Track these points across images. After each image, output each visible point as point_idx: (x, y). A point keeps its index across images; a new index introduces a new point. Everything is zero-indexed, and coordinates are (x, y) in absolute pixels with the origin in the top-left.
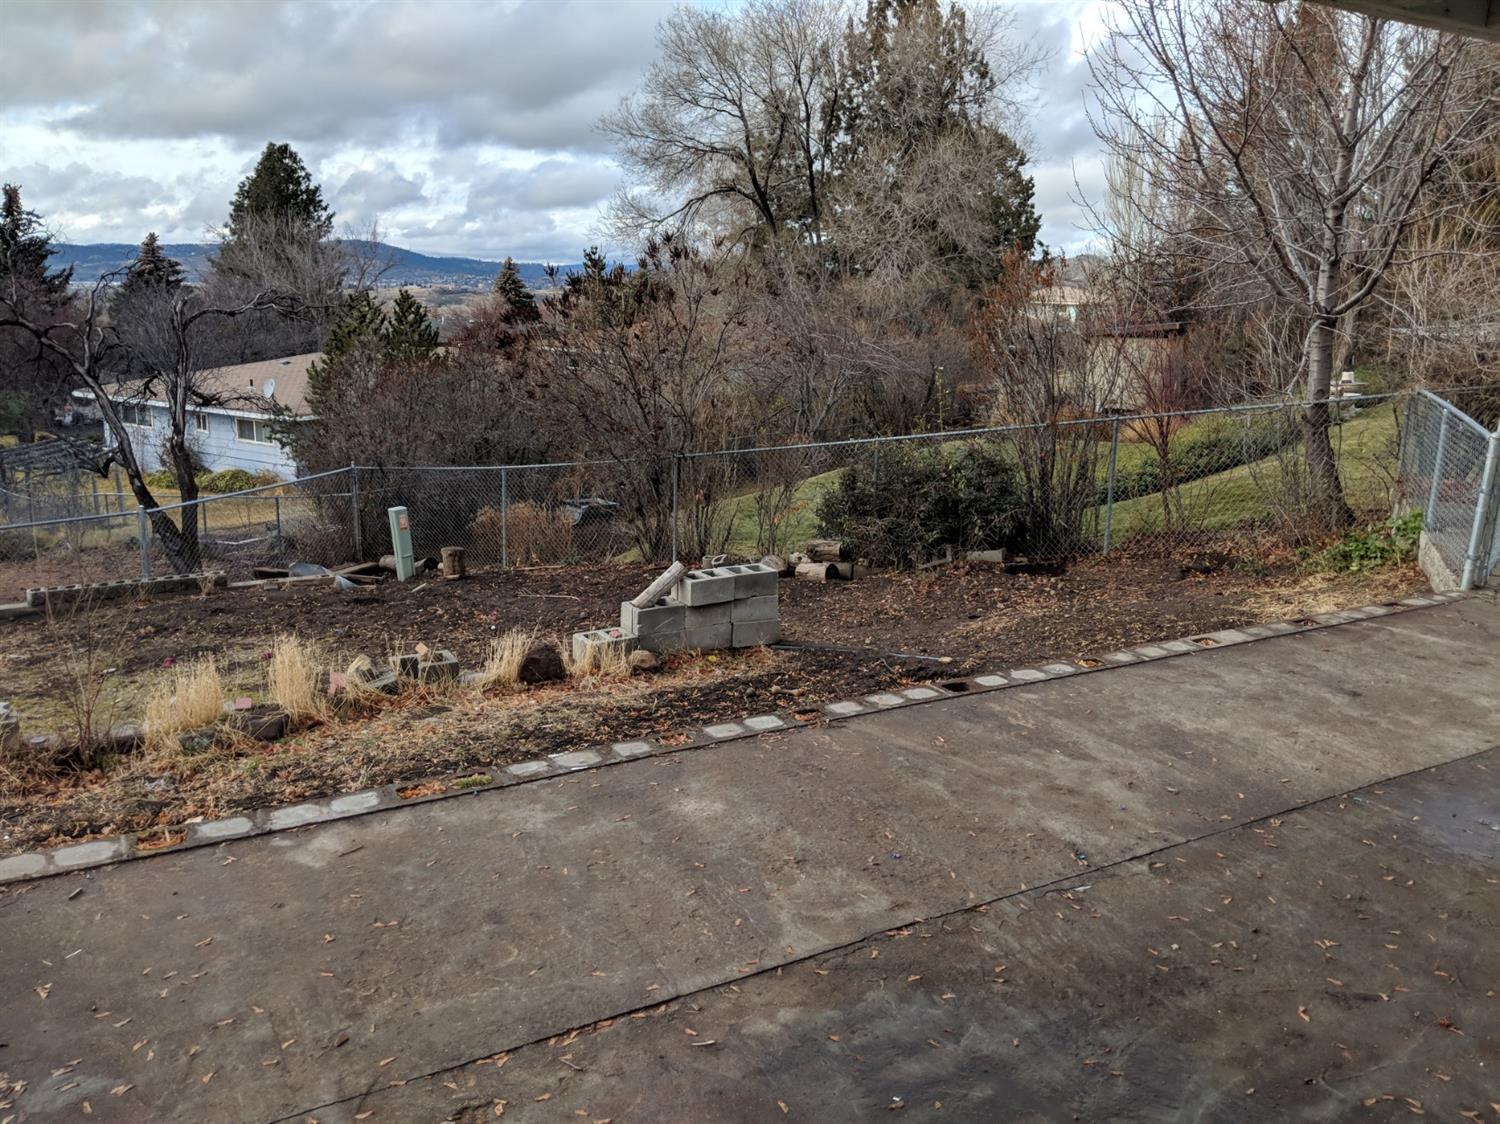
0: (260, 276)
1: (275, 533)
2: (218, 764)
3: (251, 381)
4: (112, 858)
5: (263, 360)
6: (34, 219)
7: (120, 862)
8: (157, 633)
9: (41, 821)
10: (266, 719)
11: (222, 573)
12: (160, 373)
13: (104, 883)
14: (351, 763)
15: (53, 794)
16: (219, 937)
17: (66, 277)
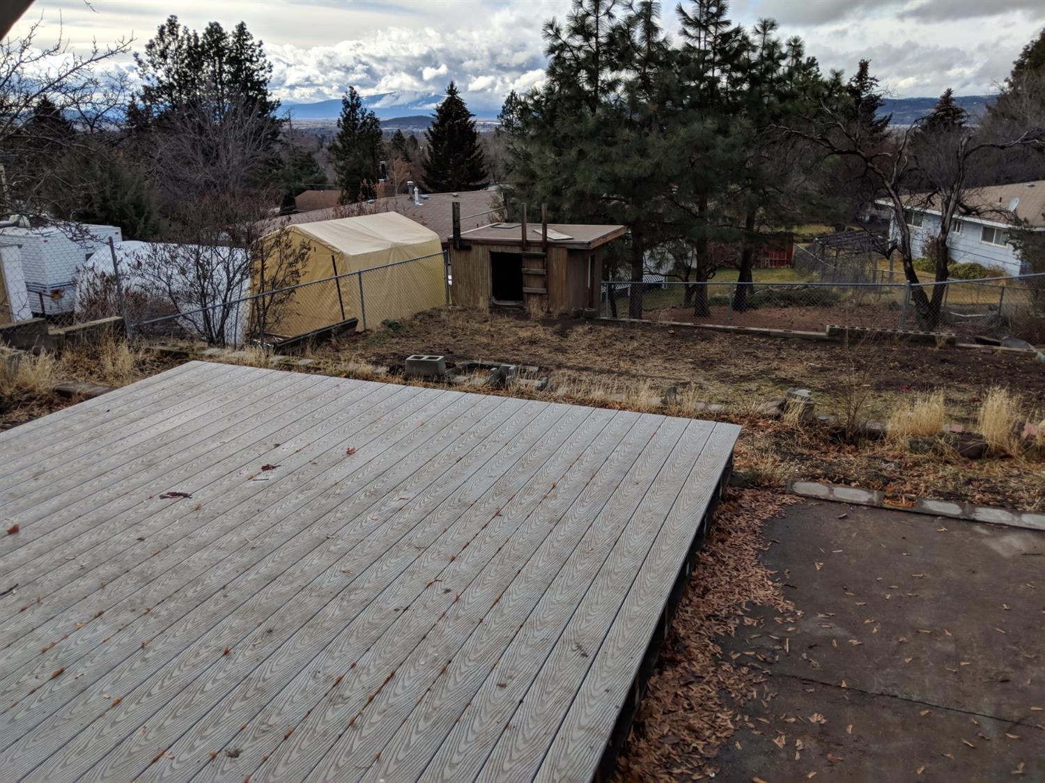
0: (1025, 119)
1: (995, 313)
2: (932, 464)
3: (1001, 199)
4: (868, 502)
5: (1013, 183)
6: (874, 82)
7: (872, 507)
8: (902, 368)
9: (817, 467)
10: (971, 443)
11: (953, 335)
12: (940, 190)
13: (860, 516)
14: (1029, 492)
15: (826, 453)
16: (928, 576)
17: (886, 122)
